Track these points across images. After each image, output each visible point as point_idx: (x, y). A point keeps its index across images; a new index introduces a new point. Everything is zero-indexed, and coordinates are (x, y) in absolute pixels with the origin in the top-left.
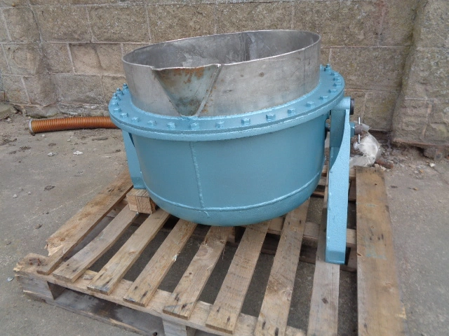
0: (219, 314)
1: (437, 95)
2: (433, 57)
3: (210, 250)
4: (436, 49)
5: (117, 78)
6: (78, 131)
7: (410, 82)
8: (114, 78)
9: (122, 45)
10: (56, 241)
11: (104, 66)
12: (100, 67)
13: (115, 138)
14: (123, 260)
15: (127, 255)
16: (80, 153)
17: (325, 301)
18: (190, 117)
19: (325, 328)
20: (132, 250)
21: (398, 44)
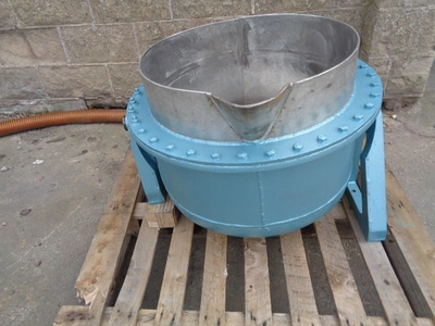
0: (302, 324)
1: (397, 52)
2: (393, 17)
3: (256, 255)
4: (396, 9)
5: (58, 68)
6: (24, 134)
7: (373, 42)
8: (54, 68)
9: (58, 28)
10: (86, 285)
11: (39, 55)
12: (33, 56)
13: (73, 136)
14: (175, 289)
15: (176, 283)
16: (41, 162)
17: (387, 282)
18: (256, 141)
19: (401, 310)
20: (178, 275)
21: (358, 5)
